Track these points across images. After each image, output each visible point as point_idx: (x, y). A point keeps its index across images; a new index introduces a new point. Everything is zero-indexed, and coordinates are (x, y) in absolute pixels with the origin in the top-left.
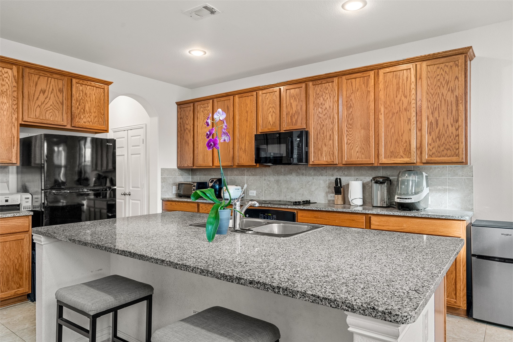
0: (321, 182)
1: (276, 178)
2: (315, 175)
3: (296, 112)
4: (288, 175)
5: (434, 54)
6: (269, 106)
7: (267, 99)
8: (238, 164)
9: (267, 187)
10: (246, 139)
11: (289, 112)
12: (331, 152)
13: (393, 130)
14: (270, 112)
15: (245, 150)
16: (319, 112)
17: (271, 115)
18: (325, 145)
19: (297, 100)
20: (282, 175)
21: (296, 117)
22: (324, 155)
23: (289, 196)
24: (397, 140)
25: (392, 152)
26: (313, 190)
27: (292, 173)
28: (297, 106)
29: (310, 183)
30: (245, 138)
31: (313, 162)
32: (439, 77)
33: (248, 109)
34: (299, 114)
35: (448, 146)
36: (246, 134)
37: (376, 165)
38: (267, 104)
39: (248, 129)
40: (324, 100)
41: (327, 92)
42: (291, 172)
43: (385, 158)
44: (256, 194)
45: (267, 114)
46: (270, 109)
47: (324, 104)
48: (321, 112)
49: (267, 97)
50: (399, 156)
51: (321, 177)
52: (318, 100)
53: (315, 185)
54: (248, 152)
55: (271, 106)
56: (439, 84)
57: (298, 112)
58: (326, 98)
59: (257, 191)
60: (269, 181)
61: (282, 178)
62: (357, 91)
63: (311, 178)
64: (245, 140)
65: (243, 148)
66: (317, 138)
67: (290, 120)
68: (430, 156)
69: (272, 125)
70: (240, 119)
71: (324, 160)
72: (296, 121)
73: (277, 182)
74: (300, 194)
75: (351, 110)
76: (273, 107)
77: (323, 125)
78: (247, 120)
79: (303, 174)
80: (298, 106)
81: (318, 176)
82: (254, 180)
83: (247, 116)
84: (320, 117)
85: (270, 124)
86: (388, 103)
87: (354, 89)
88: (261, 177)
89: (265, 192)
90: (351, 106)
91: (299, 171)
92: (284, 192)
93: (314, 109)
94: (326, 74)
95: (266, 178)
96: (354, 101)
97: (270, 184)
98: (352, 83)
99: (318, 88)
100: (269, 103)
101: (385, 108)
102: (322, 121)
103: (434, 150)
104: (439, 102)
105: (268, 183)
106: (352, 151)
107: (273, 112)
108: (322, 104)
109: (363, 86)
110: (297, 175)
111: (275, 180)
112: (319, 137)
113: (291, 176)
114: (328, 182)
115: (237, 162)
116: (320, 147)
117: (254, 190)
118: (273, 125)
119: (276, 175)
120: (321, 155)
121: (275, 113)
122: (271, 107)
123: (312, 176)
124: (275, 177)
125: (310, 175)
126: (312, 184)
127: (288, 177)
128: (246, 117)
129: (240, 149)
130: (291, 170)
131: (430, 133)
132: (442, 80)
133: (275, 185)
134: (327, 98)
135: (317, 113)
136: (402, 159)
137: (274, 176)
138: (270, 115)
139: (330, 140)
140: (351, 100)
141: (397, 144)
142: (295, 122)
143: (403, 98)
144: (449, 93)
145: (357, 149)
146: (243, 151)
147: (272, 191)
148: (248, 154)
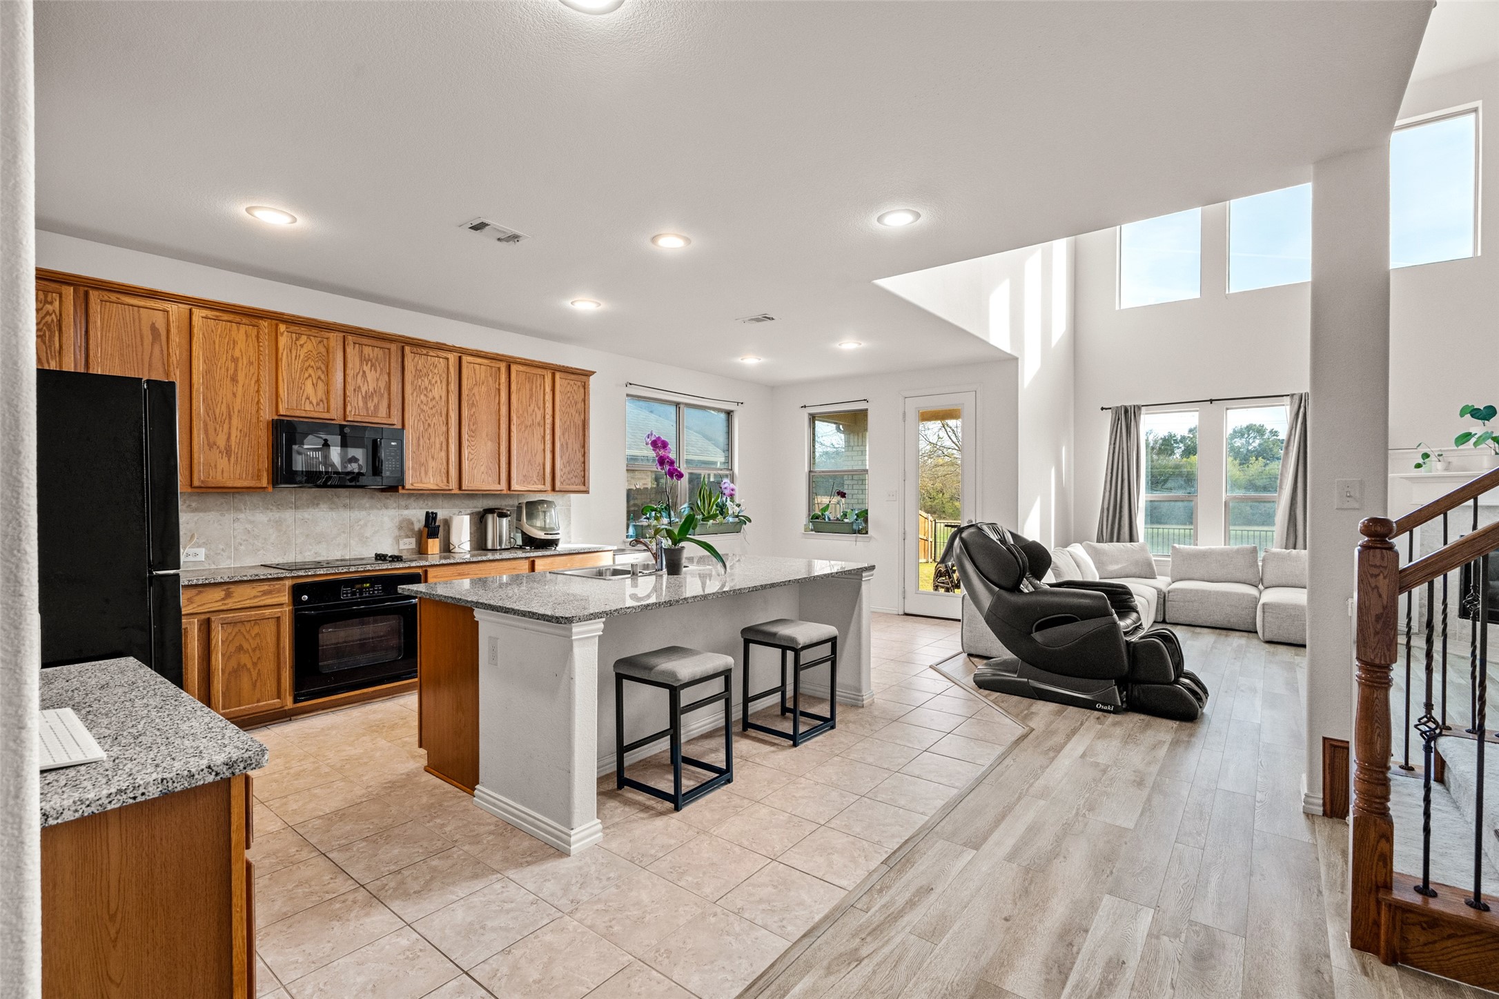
0: (386, 519)
1: (276, 515)
2: (371, 508)
3: (375, 391)
4: (308, 507)
5: (568, 367)
6: (307, 364)
7: (302, 346)
8: (203, 482)
9: (244, 538)
10: (230, 423)
11: (359, 387)
12: (443, 470)
13: (525, 448)
14: (310, 376)
15: (228, 451)
16: (422, 402)
17: (313, 384)
18: (433, 458)
19: (378, 369)
20: (291, 508)
21: (376, 400)
22: (430, 473)
23: (311, 550)
24: (530, 461)
25: (525, 476)
26: (368, 534)
27: (318, 504)
28: (378, 380)
29: (362, 523)
30: (227, 421)
31: (412, 485)
32: (569, 394)
33: (237, 354)
34: (382, 396)
35: (576, 474)
36: (230, 412)
37: (505, 492)
38: (301, 357)
39: (239, 400)
40: (430, 382)
41: (436, 371)
42: (316, 502)
43: (518, 483)
44: (207, 556)
45: (300, 378)
46: (310, 370)
47: (431, 390)
48: (425, 402)
49: (302, 343)
50: (532, 482)
51: (384, 511)
52: (420, 380)
53: (373, 526)
54: (239, 455)
55: (312, 364)
56: (569, 402)
57: (380, 391)
58: (433, 381)
59: (206, 549)
60: (251, 522)
61: (288, 515)
62: (483, 384)
63: (364, 513)
64: (226, 426)
65: (221, 441)
66: (419, 445)
67: (361, 404)
68: (562, 483)
69: (315, 404)
70: (208, 372)
71: (432, 481)
72: (376, 407)
73: (279, 523)
74: (339, 545)
75: (474, 410)
76: (317, 369)
77: (429, 425)
78: (234, 380)
79: (345, 506)
80: (380, 382)
81: (378, 509)
82: (196, 523)
83: (236, 370)
84: (423, 411)
85: (311, 403)
86: (521, 412)
87: (478, 379)
88: (222, 515)
89: (236, 549)
90: (473, 403)
91: (336, 500)
92: (296, 544)
93: (412, 394)
94: (437, 343)
95: (242, 516)
96: (477, 398)
97: (255, 529)
98: (475, 370)
99: (421, 361)
100: (307, 358)
101: (518, 417)
102: (427, 418)
103: (564, 477)
104: (568, 423)
105: (249, 527)
106: (476, 471)
107: (319, 378)
108: (426, 388)
109: (490, 379)
110: (331, 509)
111: (269, 520)
112: (421, 443)
113: (317, 510)
114: (397, 520)
115: (199, 479)
116: (423, 460)
117: (199, 546)
118: (318, 404)
119: (274, 508)
120: (426, 473)
121: (322, 381)
122: (312, 367)
123: (366, 509)
124: (271, 513)
125: (361, 508)
126: (366, 525)
127: (308, 514)
128: (231, 372)
129: (211, 445)
130: (315, 498)
131: (561, 457)
132: (571, 398)
133: (271, 531)
134: (436, 382)
135: (419, 402)
136: (536, 486)
137: (268, 511)
138: (309, 383)
139: (441, 450)
140: (474, 394)
141: (530, 466)
142: (372, 408)
143: (536, 409)
144: (577, 415)
145: (483, 468)
146: (220, 452)
147: (260, 545)
148: (239, 459)
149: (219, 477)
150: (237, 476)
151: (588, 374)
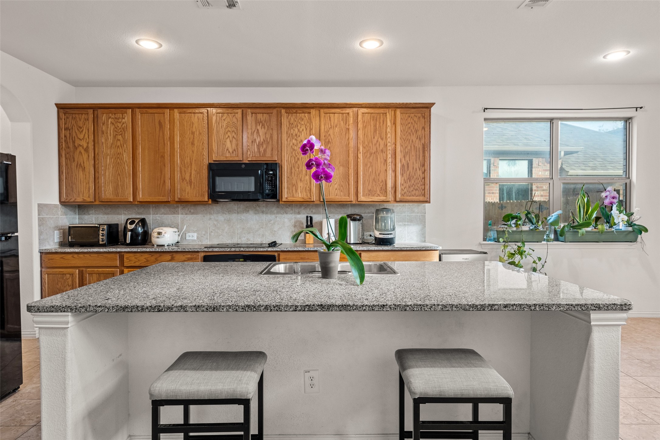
0: (286, 220)
1: (227, 216)
2: (278, 213)
3: (264, 141)
4: (243, 213)
5: (407, 104)
6: (227, 130)
7: (224, 120)
8: (179, 199)
9: (213, 229)
11: (255, 140)
12: (307, 188)
13: (370, 170)
14: (229, 136)
15: (191, 182)
16: (293, 144)
17: (230, 141)
18: (301, 180)
19: (266, 127)
20: (235, 213)
21: (265, 146)
22: (299, 191)
23: (245, 237)
24: (374, 179)
25: (370, 191)
26: (276, 229)
27: (248, 211)
28: (266, 134)
29: (272, 222)
30: (190, 166)
31: (286, 198)
32: (409, 125)
33: (194, 130)
34: (268, 143)
35: (416, 187)
36: (191, 161)
37: (354, 202)
38: (224, 127)
39: (195, 155)
40: (299, 131)
41: (303, 123)
42: (247, 209)
43: (363, 196)
44: (197, 238)
45: (223, 139)
46: (229, 134)
47: (299, 136)
48: (295, 144)
49: (224, 118)
50: (376, 195)
51: (285, 215)
52: (292, 130)
53: (278, 224)
54: (195, 184)
55: (230, 129)
56: (410, 131)
57: (267, 140)
58: (301, 130)
59: (198, 234)
60: (217, 220)
61: (234, 217)
62: (336, 126)
63: (273, 216)
64: (189, 169)
65: (187, 178)
66: (291, 173)
67: (256, 150)
68: (402, 195)
69: (231, 152)
70: (181, 142)
71: (300, 196)
72: (265, 151)
73: (229, 221)
74: (259, 235)
75: (329, 145)
76: (232, 132)
77: (298, 159)
78: (193, 144)
79: (263, 212)
80: (267, 134)
81: (281, 214)
82: (193, 220)
83: (194, 138)
84: (294, 150)
85: (229, 152)
86: (366, 143)
87: (332, 124)
88: (204, 216)
89: (210, 235)
90: (329, 141)
91: (258, 208)
92: (237, 233)
93: (287, 140)
94: (302, 104)
95: (212, 217)
96: (332, 137)
97: (218, 224)
98: (330, 118)
99: (292, 118)
100: (227, 126)
101: (364, 147)
102: (297, 154)
103: (405, 190)
104: (409, 148)
105: (215, 223)
106: (331, 188)
107: (233, 137)
108: (296, 135)
109: (342, 122)
110: (256, 214)
111: (225, 220)
112: (293, 171)
113: (248, 214)
114: (293, 221)
115: (178, 197)
116: (294, 182)
117: (194, 232)
118: (233, 152)
119: (227, 213)
120: (296, 190)
121: (235, 139)
122: (230, 131)
123: (274, 214)
124: (226, 216)
125: (272, 213)
126: (274, 223)
127: (244, 216)
128: (191, 140)
129: (183, 179)
130: (247, 207)
131: (402, 175)
132: (412, 128)
133: (225, 225)
134: (303, 130)
135: (291, 144)
136: (379, 198)
137: (224, 215)
138: (228, 141)
139: (306, 175)
140: (329, 135)
141: (374, 183)
142: (263, 152)
143: (380, 139)
144: (418, 140)
145: (336, 186)
146: (187, 183)
147: (220, 233)
148: (195, 186)
149: (187, 197)
150: (194, 195)
151: (428, 106)
